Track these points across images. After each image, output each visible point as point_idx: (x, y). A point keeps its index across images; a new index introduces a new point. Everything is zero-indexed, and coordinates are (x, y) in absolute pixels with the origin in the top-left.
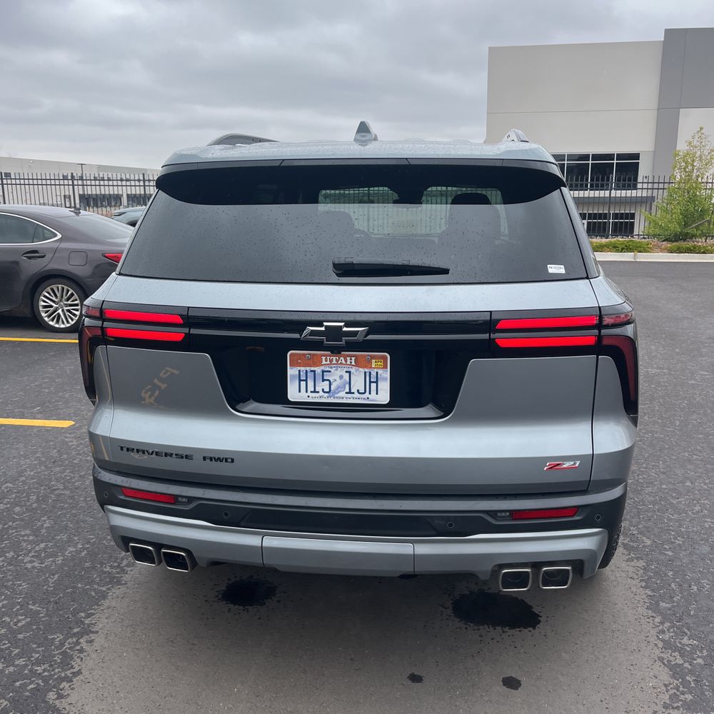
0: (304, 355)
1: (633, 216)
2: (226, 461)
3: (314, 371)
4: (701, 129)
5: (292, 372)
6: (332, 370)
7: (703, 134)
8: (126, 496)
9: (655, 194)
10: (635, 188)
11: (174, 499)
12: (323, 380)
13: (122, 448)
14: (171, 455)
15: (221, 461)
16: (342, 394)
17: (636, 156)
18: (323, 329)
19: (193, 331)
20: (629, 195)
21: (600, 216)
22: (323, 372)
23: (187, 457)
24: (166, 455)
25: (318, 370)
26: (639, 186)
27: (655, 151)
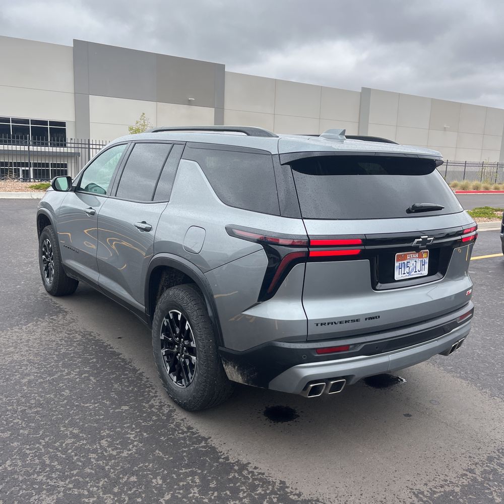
0: (401, 255)
1: (66, 166)
2: (376, 318)
3: (404, 263)
4: (144, 114)
5: (397, 264)
6: (410, 261)
7: (144, 117)
8: (318, 354)
9: (80, 151)
10: (65, 146)
11: (346, 347)
12: (407, 267)
13: (317, 325)
14: (349, 321)
15: (374, 318)
16: (413, 273)
17: (63, 124)
18: (421, 240)
19: (367, 247)
20: (58, 151)
21: (43, 165)
22: (407, 262)
23: (357, 321)
24: (346, 322)
25: (406, 262)
26: (69, 145)
27: (76, 122)
